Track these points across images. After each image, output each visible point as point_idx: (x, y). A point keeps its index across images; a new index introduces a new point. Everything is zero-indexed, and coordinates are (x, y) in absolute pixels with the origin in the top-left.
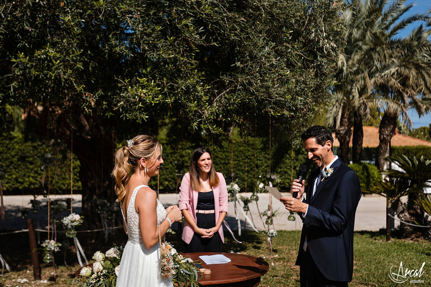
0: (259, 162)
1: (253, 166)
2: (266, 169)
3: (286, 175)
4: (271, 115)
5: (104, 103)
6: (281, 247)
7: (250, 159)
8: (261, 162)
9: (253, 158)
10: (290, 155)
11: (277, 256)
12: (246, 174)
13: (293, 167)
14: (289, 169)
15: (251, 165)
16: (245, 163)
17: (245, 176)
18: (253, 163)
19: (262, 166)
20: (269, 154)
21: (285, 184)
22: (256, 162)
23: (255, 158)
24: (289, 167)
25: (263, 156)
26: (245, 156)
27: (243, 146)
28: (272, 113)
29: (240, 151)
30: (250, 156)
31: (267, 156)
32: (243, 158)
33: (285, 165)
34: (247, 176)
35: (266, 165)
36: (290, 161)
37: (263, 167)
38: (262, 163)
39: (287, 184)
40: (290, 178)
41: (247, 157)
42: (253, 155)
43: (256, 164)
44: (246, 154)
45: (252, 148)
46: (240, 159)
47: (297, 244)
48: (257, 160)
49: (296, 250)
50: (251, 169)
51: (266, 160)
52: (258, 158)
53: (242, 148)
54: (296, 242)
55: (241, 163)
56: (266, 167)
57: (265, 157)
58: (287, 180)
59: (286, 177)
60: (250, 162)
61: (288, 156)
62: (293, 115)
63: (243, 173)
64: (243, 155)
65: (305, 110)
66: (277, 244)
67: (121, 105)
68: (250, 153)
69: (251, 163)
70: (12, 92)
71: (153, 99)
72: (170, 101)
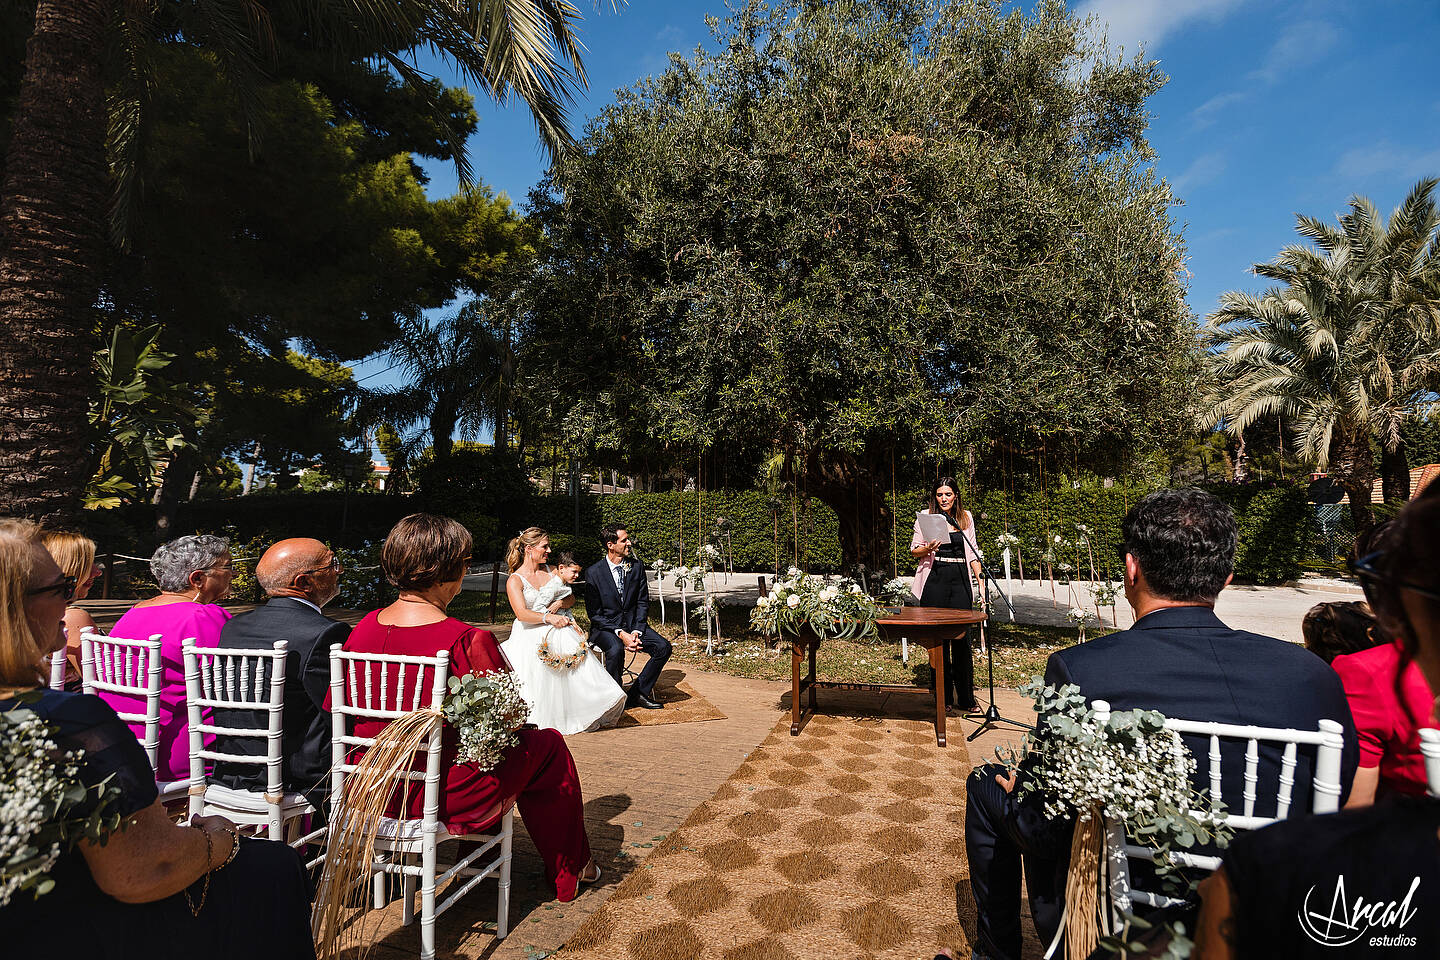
28: (1041, 431)
70: (721, 427)
71: (868, 423)
72: (890, 422)
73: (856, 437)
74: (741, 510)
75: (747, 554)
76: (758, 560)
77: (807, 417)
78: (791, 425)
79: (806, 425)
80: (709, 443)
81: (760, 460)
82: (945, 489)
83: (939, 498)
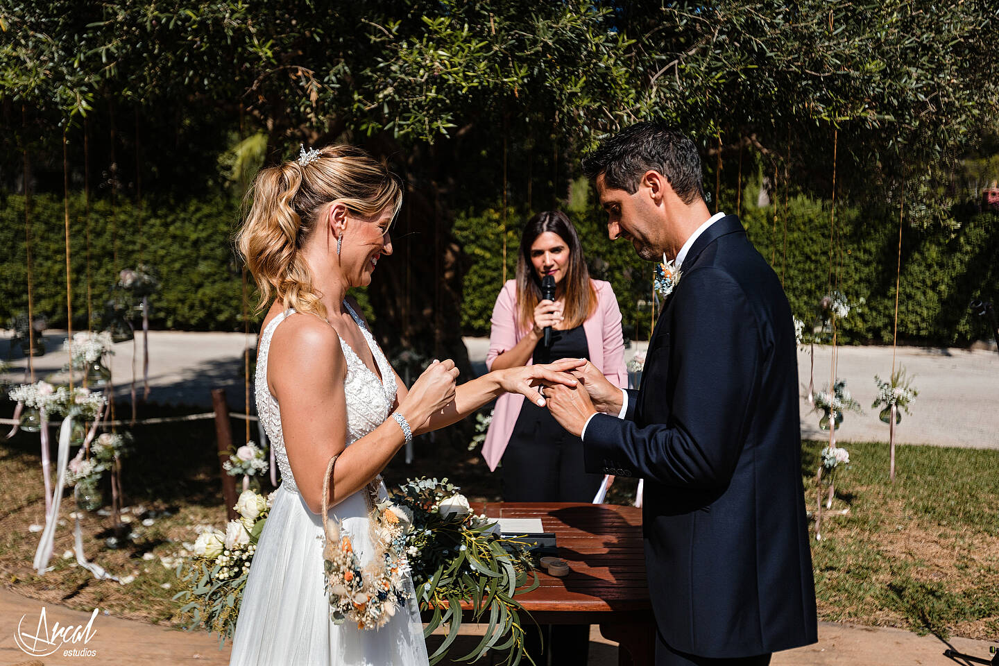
0: (838, 269)
1: (824, 278)
2: (856, 287)
3: (910, 303)
4: (821, 120)
5: (356, 97)
6: (864, 488)
7: (816, 262)
8: (844, 269)
9: (823, 259)
10: (922, 253)
11: (845, 512)
12: (805, 298)
13: (929, 283)
14: (918, 288)
15: (817, 277)
16: (803, 271)
17: (802, 304)
18: (824, 271)
19: (845, 281)
20: (866, 251)
21: (906, 327)
22: (832, 270)
23: (828, 259)
24: (918, 284)
25: (850, 256)
26: (803, 253)
27: (799, 229)
28: (824, 116)
29: (791, 243)
30: (816, 254)
31: (861, 255)
32: (796, 259)
33: (909, 278)
34: (806, 303)
35: (857, 278)
36: (923, 268)
37: (850, 283)
38: (847, 273)
39: (910, 326)
40: (919, 311)
41: (808, 258)
42: (825, 253)
43: (833, 275)
44: (807, 250)
45: (823, 235)
46: (791, 261)
47: (909, 482)
48: (834, 264)
49: (903, 497)
50: (819, 287)
51: (857, 264)
52: (838, 259)
53: (795, 235)
54: (908, 478)
55: (792, 272)
56: (856, 282)
57: (857, 258)
58: (912, 317)
59: (910, 308)
60: (816, 268)
61: (917, 256)
62: (890, 123)
63: (797, 297)
64: (797, 253)
65: (932, 108)
66: (855, 479)
67: (386, 96)
68: (816, 248)
69: (818, 273)
70: (111, 70)
71: (466, 78)
72: (515, 80)
73: (436, 110)
74: (189, 228)
75: (202, 302)
76: (219, 311)
77: (319, 62)
78: (284, 75)
79: (319, 77)
80: (83, 106)
81: (223, 146)
82: (548, 239)
83: (538, 261)
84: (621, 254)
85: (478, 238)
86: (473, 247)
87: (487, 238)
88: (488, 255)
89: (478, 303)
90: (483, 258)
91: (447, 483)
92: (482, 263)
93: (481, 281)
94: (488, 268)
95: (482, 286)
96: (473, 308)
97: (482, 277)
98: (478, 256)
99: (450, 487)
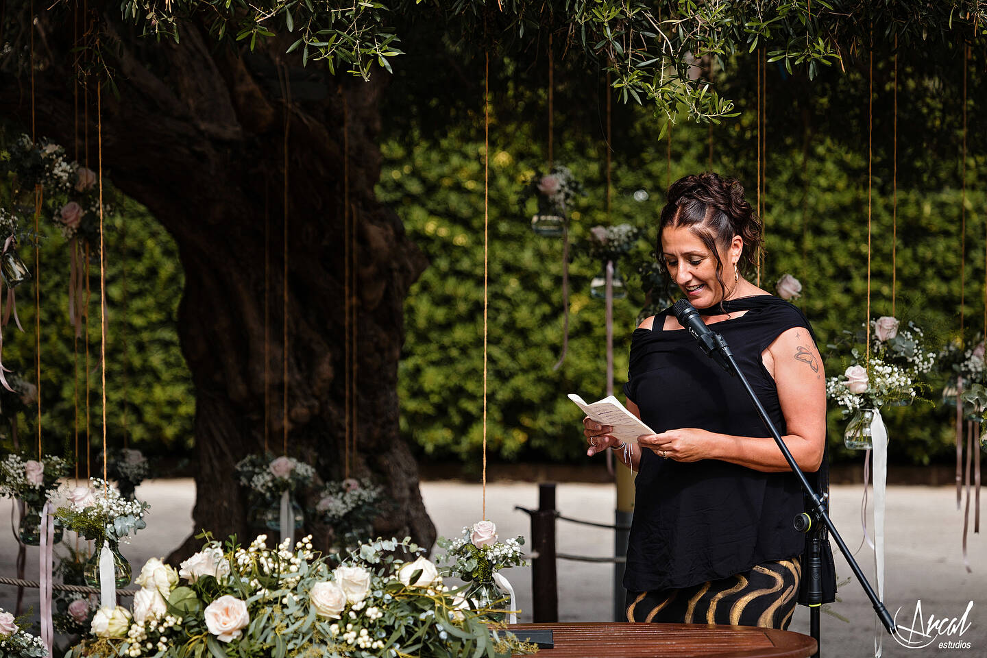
84: (844, 236)
85: (431, 188)
86: (417, 213)
87: (458, 188)
88: (461, 239)
89: (433, 378)
90: (447, 246)
91: (409, 543)
92: (443, 264)
93: (440, 314)
94: (462, 276)
95: (447, 326)
96: (418, 393)
97: (446, 301)
98: (429, 239)
99: (414, 548)
